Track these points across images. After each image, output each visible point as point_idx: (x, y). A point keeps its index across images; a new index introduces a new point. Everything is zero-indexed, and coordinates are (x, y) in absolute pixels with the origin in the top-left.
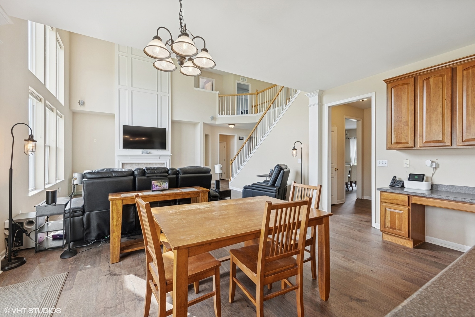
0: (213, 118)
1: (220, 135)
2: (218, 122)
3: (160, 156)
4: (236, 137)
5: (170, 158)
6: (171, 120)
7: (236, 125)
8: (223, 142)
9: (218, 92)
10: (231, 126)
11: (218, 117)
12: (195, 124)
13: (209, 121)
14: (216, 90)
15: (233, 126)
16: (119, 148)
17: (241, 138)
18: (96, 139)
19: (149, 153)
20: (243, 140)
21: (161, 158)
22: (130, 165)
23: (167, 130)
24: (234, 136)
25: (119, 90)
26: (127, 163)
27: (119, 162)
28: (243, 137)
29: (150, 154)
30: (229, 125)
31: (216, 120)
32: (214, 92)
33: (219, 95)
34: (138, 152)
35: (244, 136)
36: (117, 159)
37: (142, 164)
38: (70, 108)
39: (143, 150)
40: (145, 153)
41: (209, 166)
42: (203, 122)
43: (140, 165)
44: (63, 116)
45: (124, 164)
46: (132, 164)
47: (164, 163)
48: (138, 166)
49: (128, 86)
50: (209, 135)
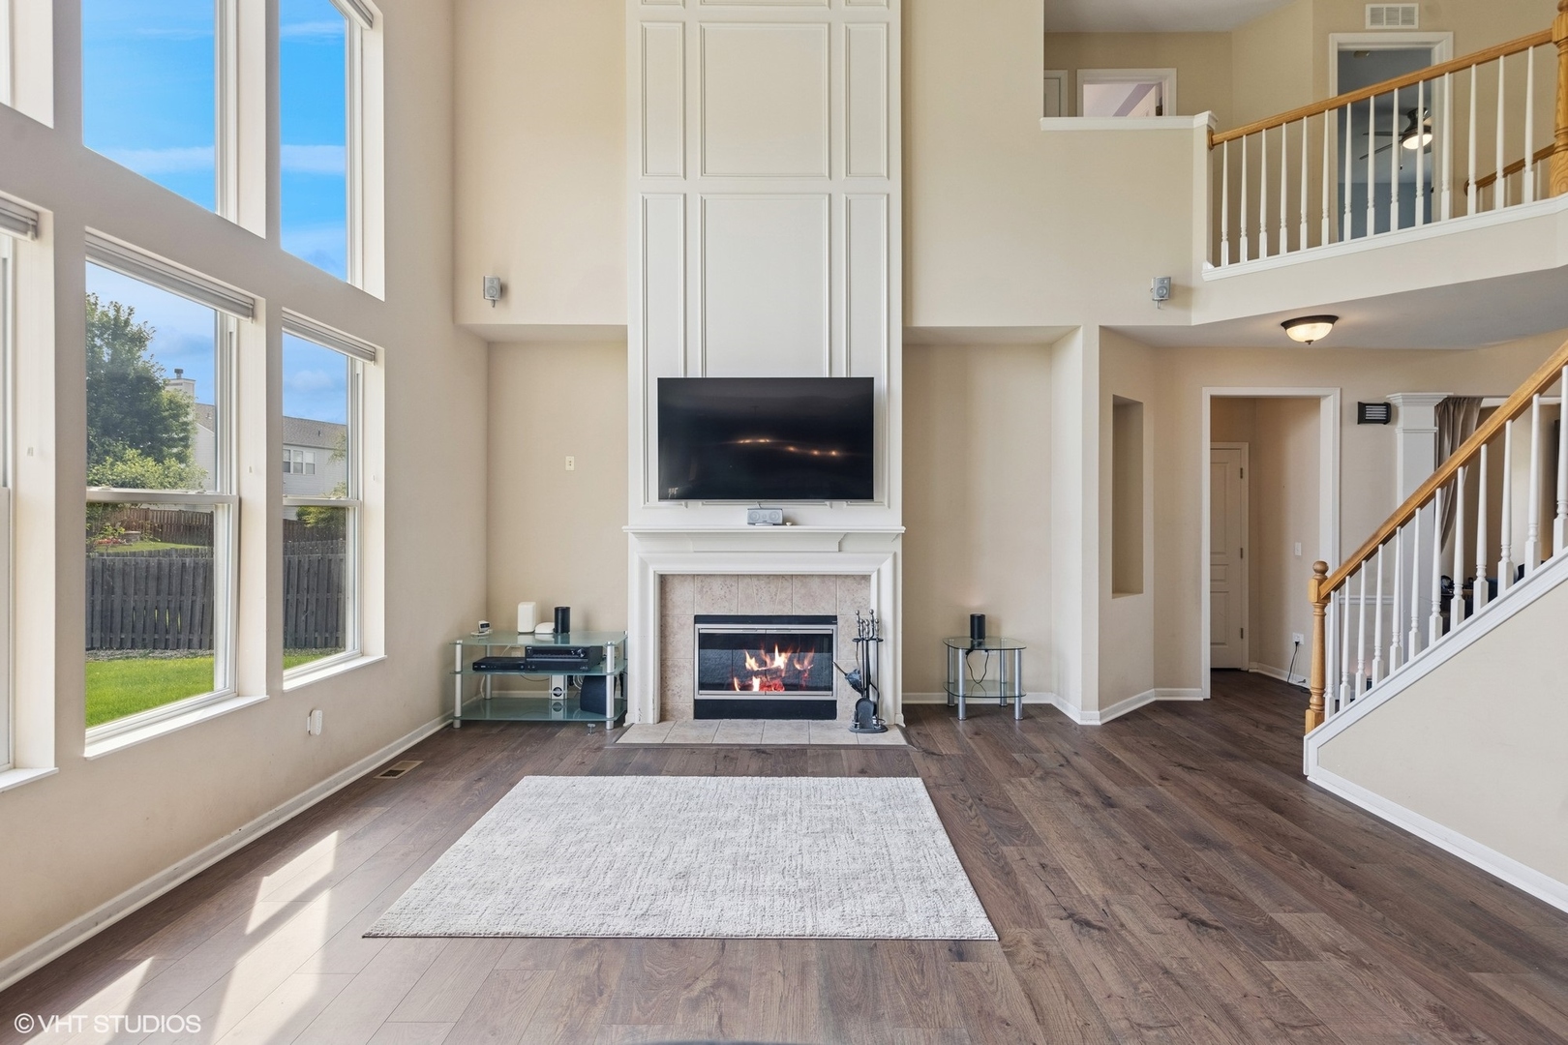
0: (1170, 292)
1: (1215, 400)
2: (1201, 315)
3: (843, 540)
4: (1329, 410)
5: (898, 547)
6: (907, 330)
7: (1348, 319)
8: (1235, 445)
9: (1202, 120)
10: (1300, 333)
11: (1206, 277)
12: (1046, 346)
13: (1142, 313)
14: (1186, 109)
15: (1320, 331)
16: (647, 499)
17: (1380, 413)
18: (572, 459)
19: (784, 524)
20: (1386, 421)
21: (846, 545)
22: (698, 582)
23: (880, 386)
24: (1313, 403)
25: (645, 202)
26: (683, 575)
27: (644, 566)
28: (1388, 406)
29: (788, 527)
30: (1287, 325)
31: (1187, 305)
32: (1169, 121)
33: (1211, 133)
34: (733, 515)
35: (1396, 399)
36: (636, 550)
37: (755, 581)
38: (454, 322)
39: (754, 504)
40: (765, 522)
41: (1141, 592)
42: (1100, 326)
43: (742, 584)
44: (381, 351)
45: (671, 578)
46: (708, 580)
47: (866, 578)
48: (734, 589)
49: (685, 177)
50: (1139, 404)
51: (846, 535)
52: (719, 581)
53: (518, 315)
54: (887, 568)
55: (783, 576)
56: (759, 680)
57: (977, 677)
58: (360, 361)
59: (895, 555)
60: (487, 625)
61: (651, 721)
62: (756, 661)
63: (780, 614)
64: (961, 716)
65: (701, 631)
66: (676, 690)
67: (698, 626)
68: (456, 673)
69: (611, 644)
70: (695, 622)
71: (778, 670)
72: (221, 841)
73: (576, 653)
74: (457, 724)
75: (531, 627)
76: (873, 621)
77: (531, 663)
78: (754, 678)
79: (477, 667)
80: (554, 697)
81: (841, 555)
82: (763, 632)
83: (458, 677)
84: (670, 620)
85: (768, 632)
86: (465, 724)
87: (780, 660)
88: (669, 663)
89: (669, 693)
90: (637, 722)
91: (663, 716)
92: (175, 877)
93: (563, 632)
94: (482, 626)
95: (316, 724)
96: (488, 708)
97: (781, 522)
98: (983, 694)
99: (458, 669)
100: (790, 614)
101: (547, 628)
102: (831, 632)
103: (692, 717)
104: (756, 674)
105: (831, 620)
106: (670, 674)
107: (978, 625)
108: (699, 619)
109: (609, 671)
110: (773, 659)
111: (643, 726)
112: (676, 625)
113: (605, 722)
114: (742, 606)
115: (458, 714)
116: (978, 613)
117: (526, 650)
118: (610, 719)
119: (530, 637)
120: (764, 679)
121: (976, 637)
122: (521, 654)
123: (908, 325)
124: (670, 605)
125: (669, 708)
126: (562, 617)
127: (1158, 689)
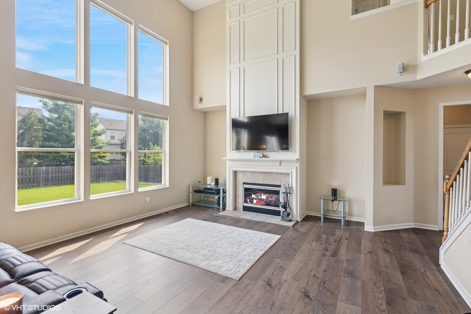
5: (298, 165)
11: (423, 60)
16: (230, 150)
18: (222, 140)
21: (282, 164)
22: (244, 173)
25: (230, 72)
26: (240, 171)
27: (230, 168)
29: (265, 158)
30: (467, 72)
37: (258, 174)
38: (192, 108)
40: (258, 157)
41: (405, 184)
42: (374, 86)
43: (255, 174)
44: (168, 117)
45: (237, 172)
46: (246, 173)
47: (289, 174)
48: (253, 176)
49: (240, 63)
50: (404, 112)
51: (281, 161)
52: (249, 173)
53: (205, 105)
54: (294, 171)
55: (266, 173)
56: (256, 200)
57: (335, 209)
58: (165, 121)
59: (297, 168)
60: (200, 182)
61: (231, 210)
62: (255, 196)
63: (265, 183)
64: (322, 221)
65: (245, 187)
66: (239, 202)
67: (244, 185)
68: (190, 192)
69: (222, 189)
70: (243, 184)
71: (263, 199)
72: (122, 220)
73: (214, 190)
74: (191, 205)
75: (210, 183)
76: (289, 187)
77: (205, 192)
78: (254, 200)
79: (195, 191)
80: (216, 201)
81: (280, 167)
82: (260, 188)
83: (191, 193)
84: (237, 183)
85: (262, 188)
86: (193, 205)
87: (264, 197)
88: (237, 195)
89: (237, 203)
90: (228, 210)
91: (235, 209)
92: (111, 226)
93: (216, 184)
94: (199, 182)
95: (148, 199)
96: (202, 202)
97: (262, 157)
98: (337, 215)
99: (191, 192)
100: (267, 184)
101: (213, 183)
102: (279, 190)
103: (242, 210)
104: (255, 199)
105: (279, 186)
106: (237, 198)
107: (334, 192)
108: (244, 183)
109: (221, 195)
110: (261, 196)
111: (230, 211)
112: (238, 185)
113: (220, 209)
114: (255, 181)
115: (191, 202)
116: (335, 188)
117: (204, 188)
118: (221, 208)
119: (210, 185)
120: (258, 200)
121: (333, 196)
122: (203, 189)
123: (303, 95)
124: (237, 179)
125: (237, 207)
126: (217, 181)
127: (415, 223)
